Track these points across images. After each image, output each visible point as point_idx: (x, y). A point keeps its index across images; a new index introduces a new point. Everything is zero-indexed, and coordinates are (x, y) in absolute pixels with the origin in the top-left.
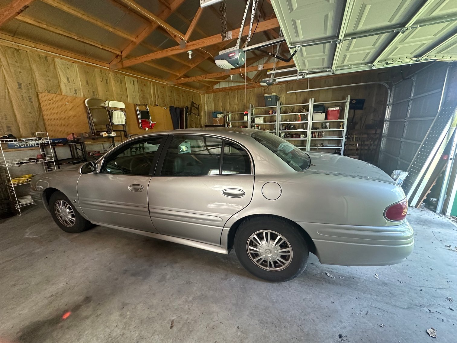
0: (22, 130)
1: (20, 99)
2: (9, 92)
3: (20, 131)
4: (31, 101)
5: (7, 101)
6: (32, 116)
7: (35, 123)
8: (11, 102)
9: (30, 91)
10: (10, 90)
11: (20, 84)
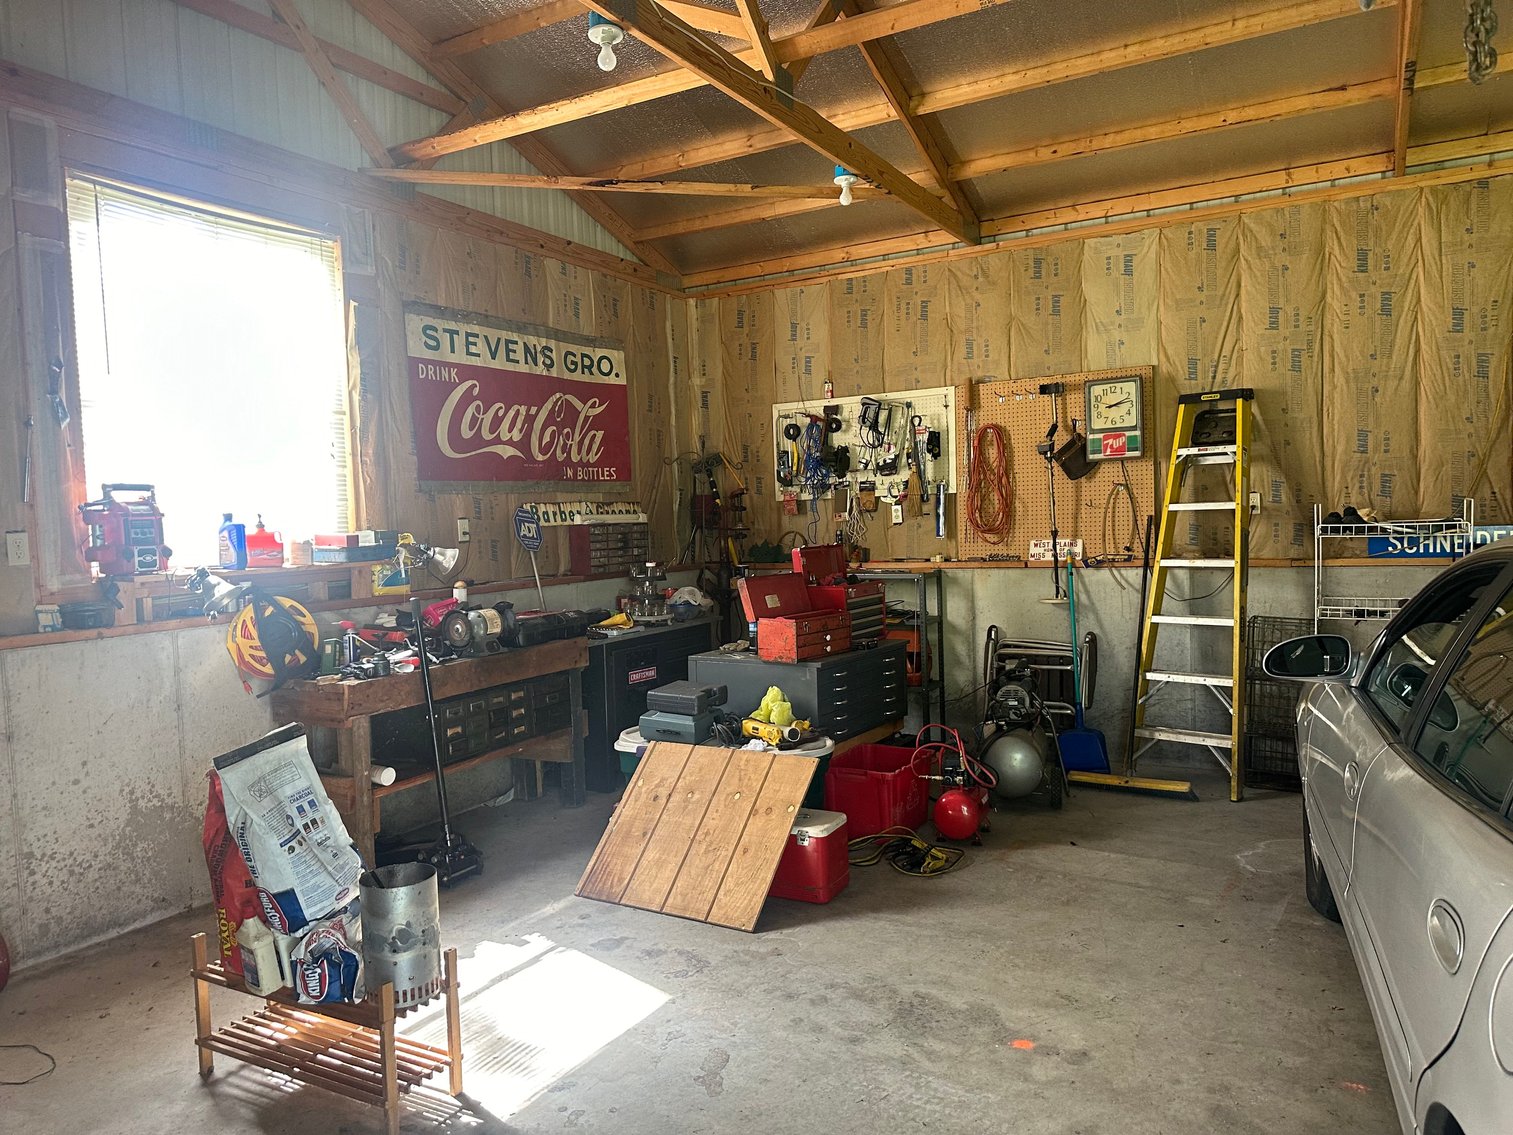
0: (1426, 488)
1: (1448, 369)
2: (1417, 351)
3: (1417, 493)
4: (1483, 374)
5: (1406, 384)
6: (1472, 431)
7: (1474, 461)
8: (1417, 384)
9: (1492, 330)
10: (1423, 346)
11: (1458, 313)
